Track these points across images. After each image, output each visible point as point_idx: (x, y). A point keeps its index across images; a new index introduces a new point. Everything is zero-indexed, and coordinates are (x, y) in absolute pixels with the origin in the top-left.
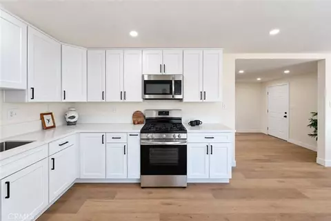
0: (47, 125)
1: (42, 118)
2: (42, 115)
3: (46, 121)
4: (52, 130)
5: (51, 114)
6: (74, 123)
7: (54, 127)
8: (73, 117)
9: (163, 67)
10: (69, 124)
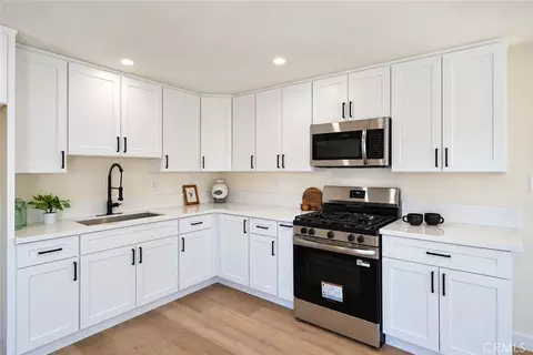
0: (189, 200)
1: (184, 191)
2: (184, 187)
3: (188, 196)
4: (195, 207)
5: (195, 186)
6: (223, 201)
7: (197, 203)
8: (219, 192)
9: (347, 108)
10: (216, 201)
